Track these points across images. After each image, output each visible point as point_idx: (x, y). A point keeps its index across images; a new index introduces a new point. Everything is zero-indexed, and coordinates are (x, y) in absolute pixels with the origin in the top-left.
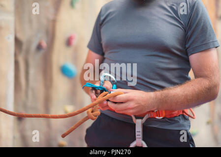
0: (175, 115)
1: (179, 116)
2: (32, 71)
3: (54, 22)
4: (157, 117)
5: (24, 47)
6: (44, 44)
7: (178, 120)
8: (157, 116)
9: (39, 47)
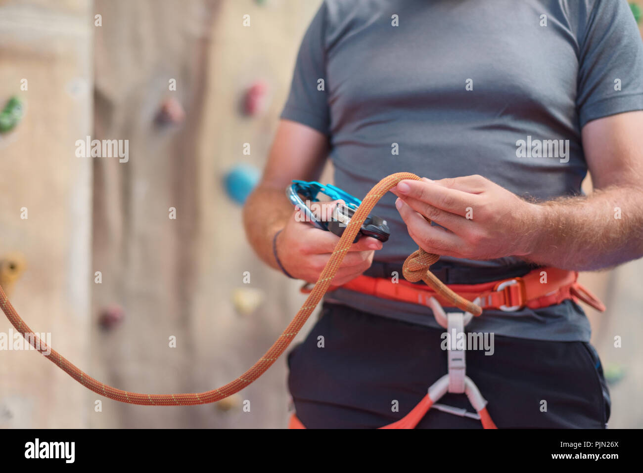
0: (553, 300)
1: (563, 302)
2: (141, 188)
3: (205, 44)
4: (504, 308)
5: (119, 117)
6: (177, 110)
7: (562, 314)
8: (505, 304)
9: (162, 119)
